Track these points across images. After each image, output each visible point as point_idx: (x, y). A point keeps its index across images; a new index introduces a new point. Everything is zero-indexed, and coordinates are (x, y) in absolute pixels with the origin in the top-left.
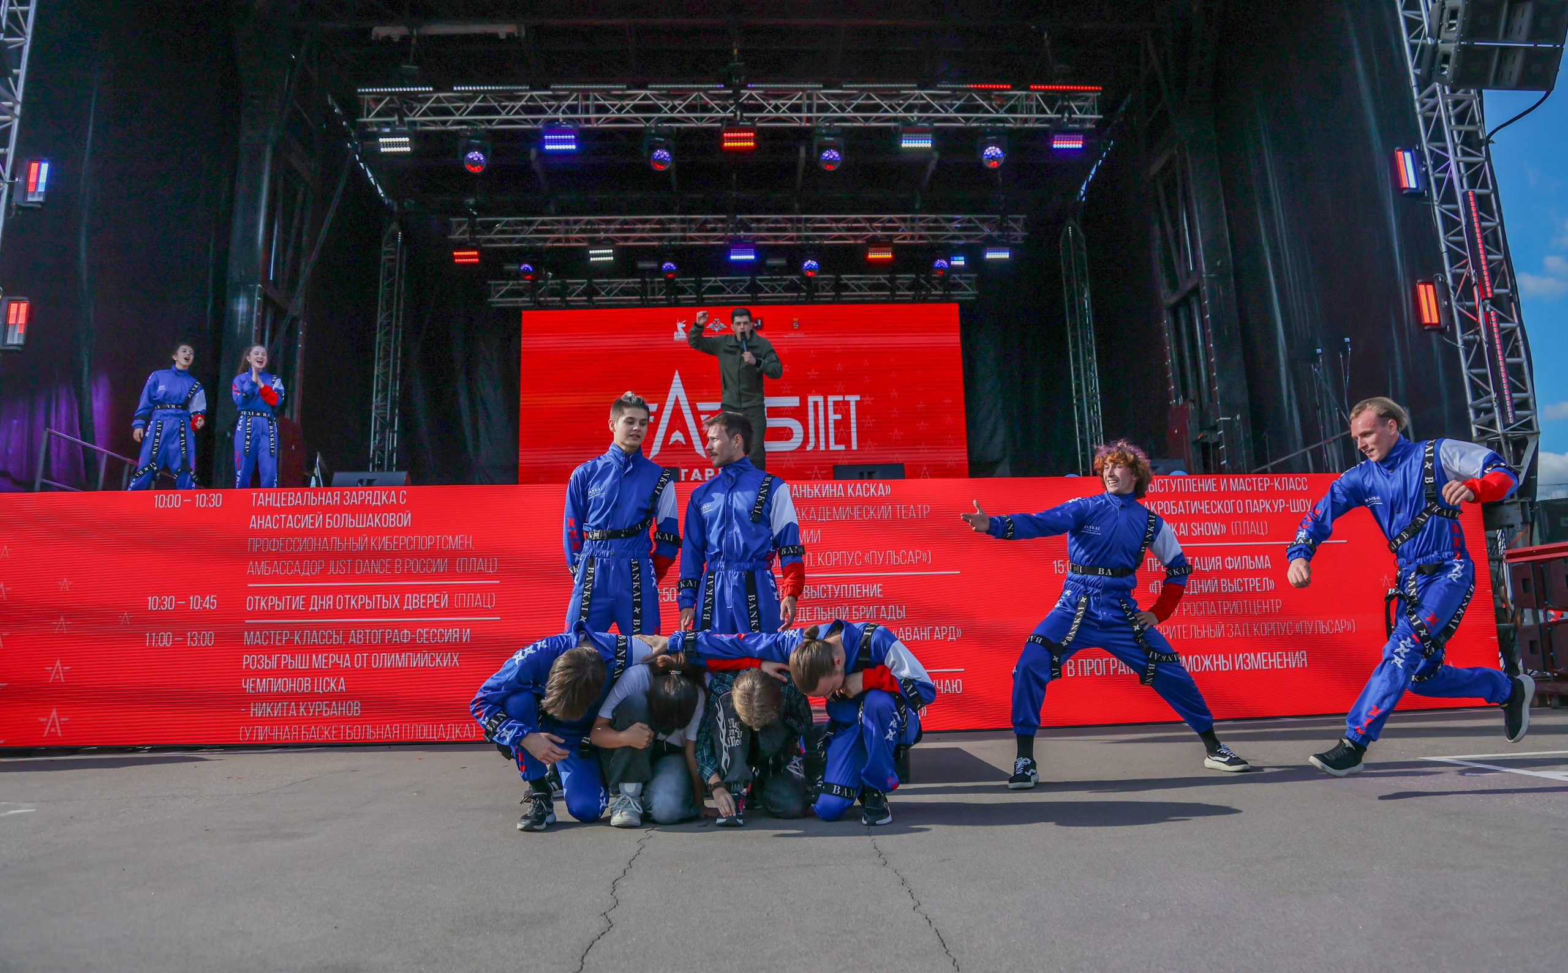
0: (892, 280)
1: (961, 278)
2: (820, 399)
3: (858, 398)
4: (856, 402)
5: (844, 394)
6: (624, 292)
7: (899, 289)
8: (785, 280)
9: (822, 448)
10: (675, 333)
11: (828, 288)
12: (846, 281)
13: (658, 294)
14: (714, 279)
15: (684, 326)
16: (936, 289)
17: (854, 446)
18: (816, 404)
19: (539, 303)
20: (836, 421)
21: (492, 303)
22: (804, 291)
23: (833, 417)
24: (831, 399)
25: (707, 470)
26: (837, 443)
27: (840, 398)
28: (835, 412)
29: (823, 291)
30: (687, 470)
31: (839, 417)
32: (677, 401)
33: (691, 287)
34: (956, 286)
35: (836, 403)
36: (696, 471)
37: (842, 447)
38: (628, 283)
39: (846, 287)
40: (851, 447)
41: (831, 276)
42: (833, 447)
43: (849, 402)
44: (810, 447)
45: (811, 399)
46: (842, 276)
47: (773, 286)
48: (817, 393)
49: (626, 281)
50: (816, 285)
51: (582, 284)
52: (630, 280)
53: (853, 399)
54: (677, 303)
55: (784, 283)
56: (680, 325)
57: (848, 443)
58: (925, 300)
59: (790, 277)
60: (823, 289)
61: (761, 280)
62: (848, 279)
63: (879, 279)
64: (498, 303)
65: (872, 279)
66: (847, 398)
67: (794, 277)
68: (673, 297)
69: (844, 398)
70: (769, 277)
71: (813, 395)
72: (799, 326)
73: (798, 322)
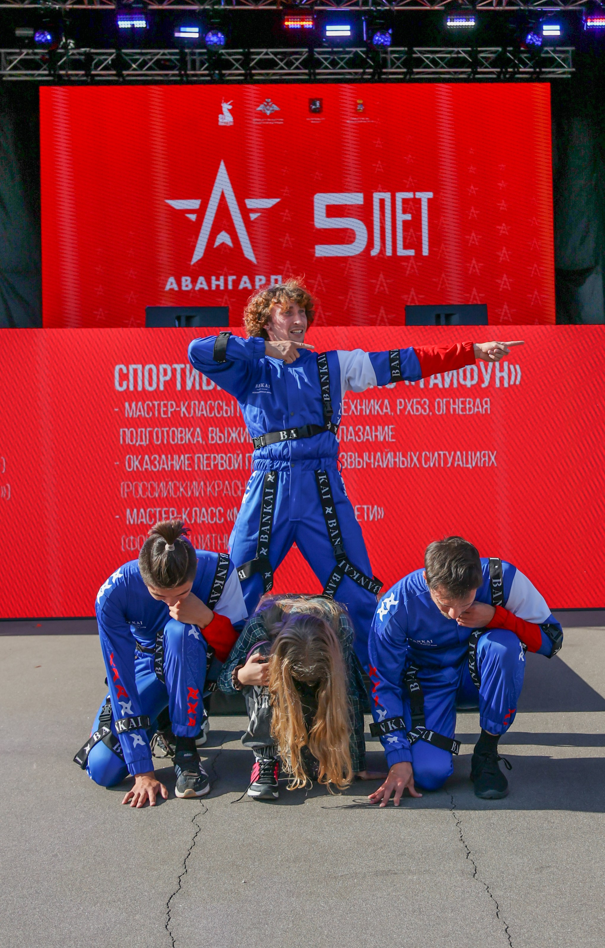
0: (473, 54)
1: (555, 52)
2: (387, 196)
3: (430, 195)
4: (429, 199)
5: (414, 191)
6: (161, 65)
7: (482, 65)
8: (348, 53)
9: (389, 252)
10: (220, 116)
11: (398, 63)
12: (419, 55)
13: (199, 70)
14: (265, 50)
15: (230, 107)
16: (525, 65)
17: (425, 252)
18: (382, 202)
19: (60, 77)
20: (405, 222)
21: (4, 75)
22: (370, 67)
23: (401, 217)
24: (400, 196)
25: (257, 278)
26: (405, 247)
27: (410, 195)
28: (404, 212)
29: (392, 68)
30: (234, 277)
31: (408, 217)
32: (223, 197)
33: (237, 60)
34: (551, 62)
35: (405, 201)
36: (245, 278)
37: (411, 253)
38: (164, 54)
39: (419, 62)
40: (421, 251)
41: (402, 49)
42: (401, 252)
43: (420, 200)
44: (374, 252)
45: (377, 196)
46: (415, 49)
47: (334, 59)
48: (384, 190)
49: (162, 51)
50: (385, 59)
51: (111, 54)
52: (166, 51)
53: (425, 196)
54: (222, 80)
55: (348, 56)
56: (226, 107)
57: (418, 248)
58: (512, 79)
59: (354, 50)
60: (393, 64)
61: (320, 53)
62: (421, 52)
63: (458, 53)
64: (11, 75)
65: (450, 52)
66: (419, 195)
67: (358, 50)
68: (217, 72)
69: (414, 195)
70: (330, 50)
71: (380, 191)
72: (364, 109)
73: (362, 104)
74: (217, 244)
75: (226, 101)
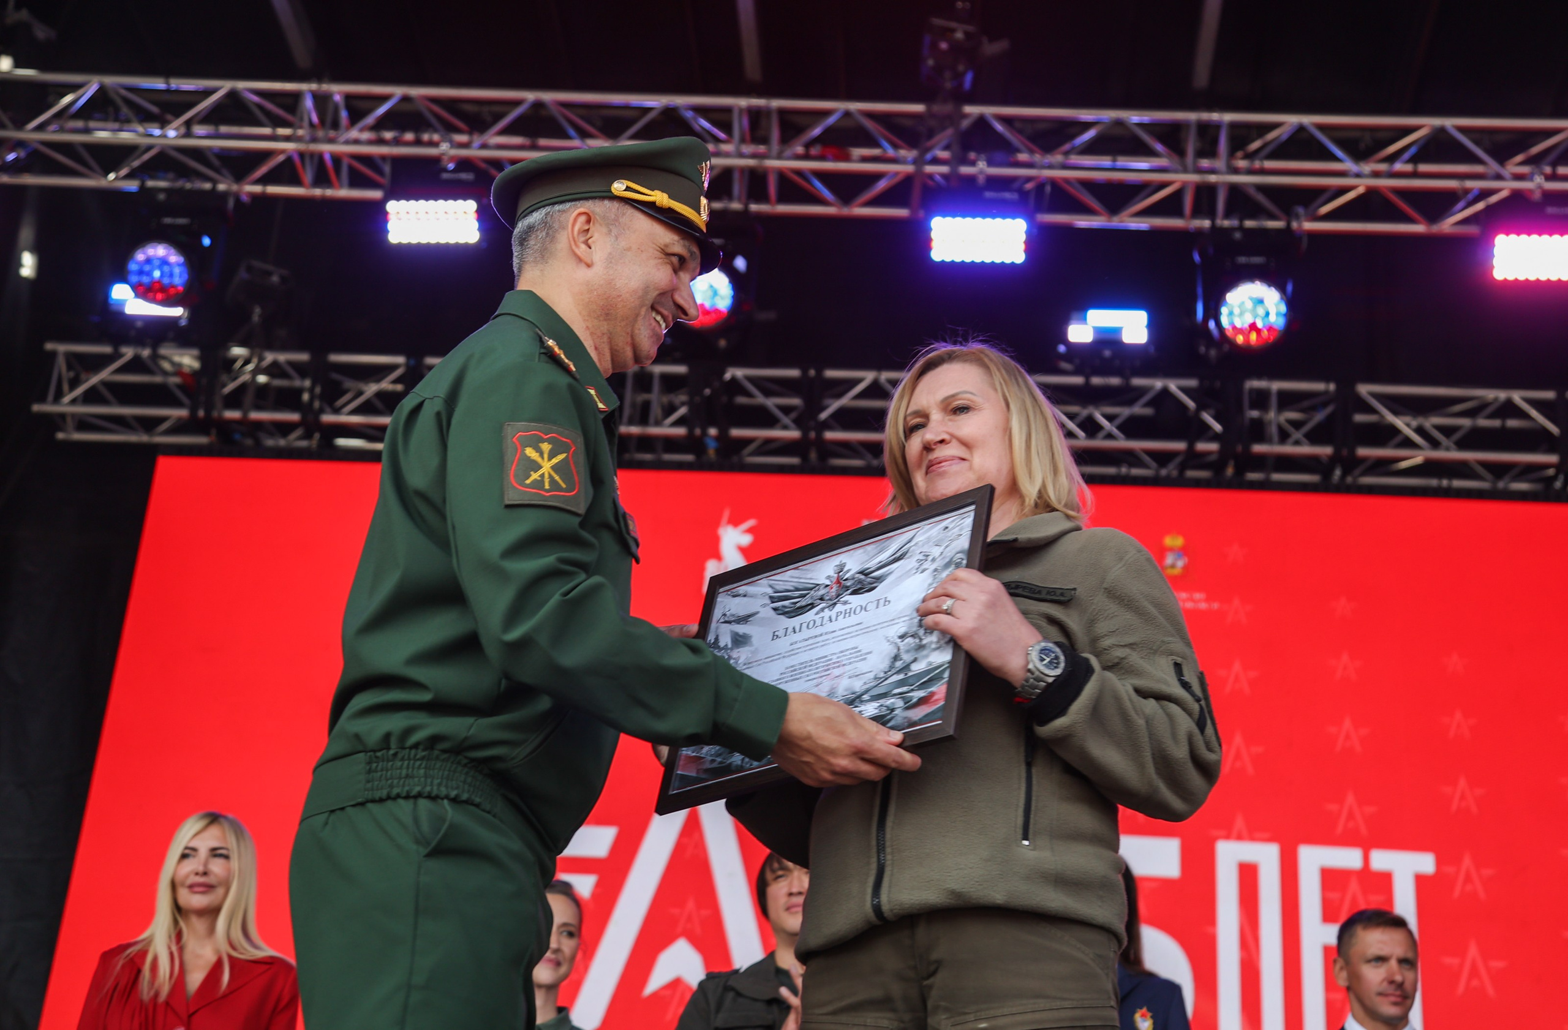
2: (1266, 856)
3: (1425, 863)
4: (1421, 881)
5: (1366, 846)
8: (1139, 394)
11: (1297, 435)
12: (1379, 410)
13: (658, 423)
14: (869, 375)
15: (746, 540)
18: (1248, 874)
19: (225, 429)
21: (57, 421)
22: (1210, 438)
23: (1319, 934)
24: (1314, 859)
27: (1348, 858)
28: (1330, 914)
29: (1282, 442)
35: (1331, 878)
39: (1377, 432)
41: (1319, 386)
43: (1386, 877)
45: (1229, 854)
46: (1364, 389)
48: (1252, 834)
51: (389, 369)
53: (1405, 867)
54: (726, 458)
56: (733, 539)
59: (1158, 384)
62: (1380, 399)
63: (1510, 406)
66: (1382, 860)
67: (1173, 386)
68: (713, 431)
69: (1366, 859)
70: (1078, 380)
71: (1240, 838)
72: (1186, 568)
73: (1184, 551)
74: (657, 980)
75: (735, 522)
